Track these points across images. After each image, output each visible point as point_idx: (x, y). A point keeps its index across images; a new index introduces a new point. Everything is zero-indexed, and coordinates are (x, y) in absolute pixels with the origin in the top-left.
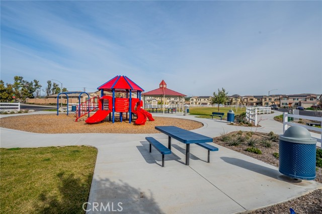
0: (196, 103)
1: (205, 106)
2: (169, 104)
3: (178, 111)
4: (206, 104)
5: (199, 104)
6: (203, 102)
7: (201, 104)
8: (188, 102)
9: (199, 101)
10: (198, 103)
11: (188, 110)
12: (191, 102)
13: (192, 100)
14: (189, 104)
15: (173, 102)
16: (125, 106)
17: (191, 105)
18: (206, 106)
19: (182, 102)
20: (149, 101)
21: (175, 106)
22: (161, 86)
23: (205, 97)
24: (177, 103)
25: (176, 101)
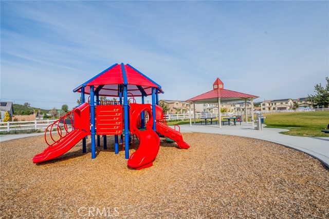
0: (269, 108)
1: (283, 111)
2: (234, 112)
3: (245, 121)
4: (285, 108)
5: (274, 109)
6: (280, 106)
7: (276, 109)
8: (258, 108)
9: (274, 106)
10: (272, 108)
11: (262, 120)
12: (262, 107)
13: (264, 105)
14: (260, 110)
15: (238, 109)
16: (114, 122)
17: (262, 111)
18: (285, 111)
19: (250, 109)
20: (210, 110)
21: (240, 113)
22: (216, 87)
23: (281, 101)
24: (243, 109)
25: (243, 107)
